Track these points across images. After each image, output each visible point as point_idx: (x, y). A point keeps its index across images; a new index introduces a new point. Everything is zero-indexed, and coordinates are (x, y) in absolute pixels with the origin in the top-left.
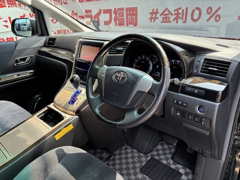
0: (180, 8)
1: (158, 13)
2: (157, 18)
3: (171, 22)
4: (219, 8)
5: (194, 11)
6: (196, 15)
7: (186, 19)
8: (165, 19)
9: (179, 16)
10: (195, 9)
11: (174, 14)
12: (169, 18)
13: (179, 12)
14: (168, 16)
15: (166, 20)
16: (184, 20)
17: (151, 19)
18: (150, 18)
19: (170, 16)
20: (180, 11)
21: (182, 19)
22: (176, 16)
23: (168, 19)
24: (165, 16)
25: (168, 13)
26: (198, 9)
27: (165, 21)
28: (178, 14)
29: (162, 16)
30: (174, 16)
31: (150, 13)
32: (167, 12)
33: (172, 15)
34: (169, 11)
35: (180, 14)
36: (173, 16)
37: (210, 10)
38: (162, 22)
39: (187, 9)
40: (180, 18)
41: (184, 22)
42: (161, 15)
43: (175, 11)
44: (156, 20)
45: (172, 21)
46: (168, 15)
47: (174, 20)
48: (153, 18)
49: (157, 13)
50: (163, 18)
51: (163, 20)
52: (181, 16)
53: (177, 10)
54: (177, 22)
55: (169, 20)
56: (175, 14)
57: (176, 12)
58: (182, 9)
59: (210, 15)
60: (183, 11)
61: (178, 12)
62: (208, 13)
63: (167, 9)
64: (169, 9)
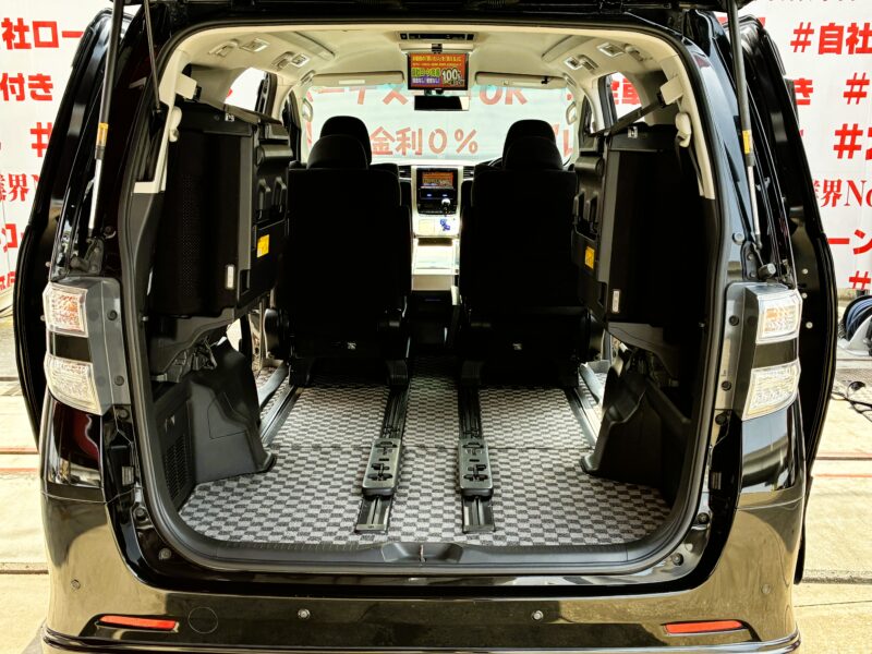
0: (408, 129)
3: (391, 153)
4: (473, 133)
5: (433, 135)
6: (438, 142)
7: (420, 145)
8: (378, 148)
9: (407, 142)
10: (435, 132)
12: (388, 145)
13: (407, 136)
14: (384, 142)
15: (381, 148)
16: (417, 149)
19: (389, 141)
20: (409, 134)
21: (414, 148)
22: (400, 142)
23: (384, 147)
24: (378, 142)
25: (384, 136)
26: (439, 131)
29: (373, 141)
30: (398, 143)
32: (381, 135)
33: (393, 140)
34: (385, 133)
35: (408, 139)
36: (396, 141)
37: (459, 135)
39: (420, 131)
40: (409, 146)
41: (417, 153)
43: (398, 133)
45: (395, 151)
46: (385, 139)
47: (397, 149)
50: (374, 145)
51: (375, 149)
52: (410, 142)
53: (403, 132)
54: (404, 153)
55: (388, 148)
56: (398, 139)
57: (400, 136)
58: (412, 130)
59: (461, 143)
60: (414, 133)
61: (404, 135)
62: (458, 139)
63: (380, 129)
64: (385, 129)
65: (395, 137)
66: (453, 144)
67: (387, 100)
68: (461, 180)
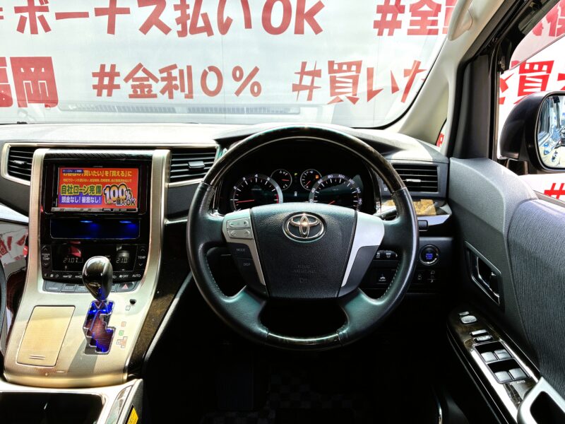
0: (174, 67)
1: (118, 74)
2: (118, 87)
3: (155, 96)
4: (256, 70)
5: (205, 75)
6: (212, 82)
7: (191, 91)
8: (139, 90)
9: (174, 83)
10: (207, 70)
11: (160, 79)
12: (150, 86)
13: (173, 75)
14: (146, 83)
15: (142, 91)
16: (187, 92)
17: (99, 88)
18: (95, 87)
19: (151, 82)
20: (175, 73)
21: (183, 90)
22: (165, 83)
23: (146, 90)
24: (138, 83)
25: (144, 75)
26: (211, 69)
27: (139, 93)
28: (170, 78)
29: (131, 82)
30: (162, 84)
31: (94, 75)
32: (140, 74)
33: (156, 80)
34: (145, 71)
35: (175, 79)
36: (160, 82)
37: (238, 74)
38: (131, 96)
39: (189, 68)
40: (176, 87)
41: (187, 97)
42: (126, 80)
43: (162, 71)
44: (115, 91)
45: (159, 95)
46: (147, 79)
47: (163, 92)
48: (105, 87)
49: (113, 74)
50: (133, 87)
51: (135, 91)
52: (178, 82)
53: (167, 70)
54: (171, 96)
55: (150, 91)
56: (163, 79)
57: (165, 75)
58: (179, 67)
59: (240, 83)
60: (181, 72)
61: (170, 74)
62: (237, 79)
63: (140, 66)
64: (145, 66)
65: (159, 76)
66: (230, 85)
67: (145, 29)
68: (162, 184)
